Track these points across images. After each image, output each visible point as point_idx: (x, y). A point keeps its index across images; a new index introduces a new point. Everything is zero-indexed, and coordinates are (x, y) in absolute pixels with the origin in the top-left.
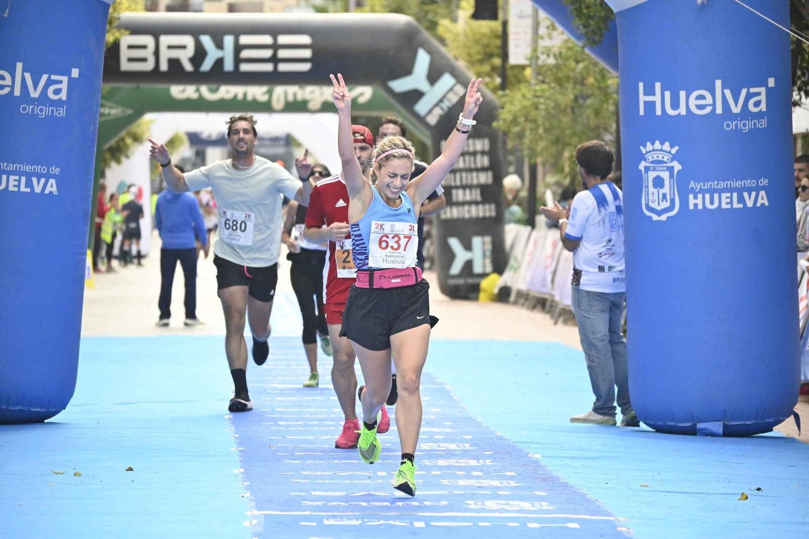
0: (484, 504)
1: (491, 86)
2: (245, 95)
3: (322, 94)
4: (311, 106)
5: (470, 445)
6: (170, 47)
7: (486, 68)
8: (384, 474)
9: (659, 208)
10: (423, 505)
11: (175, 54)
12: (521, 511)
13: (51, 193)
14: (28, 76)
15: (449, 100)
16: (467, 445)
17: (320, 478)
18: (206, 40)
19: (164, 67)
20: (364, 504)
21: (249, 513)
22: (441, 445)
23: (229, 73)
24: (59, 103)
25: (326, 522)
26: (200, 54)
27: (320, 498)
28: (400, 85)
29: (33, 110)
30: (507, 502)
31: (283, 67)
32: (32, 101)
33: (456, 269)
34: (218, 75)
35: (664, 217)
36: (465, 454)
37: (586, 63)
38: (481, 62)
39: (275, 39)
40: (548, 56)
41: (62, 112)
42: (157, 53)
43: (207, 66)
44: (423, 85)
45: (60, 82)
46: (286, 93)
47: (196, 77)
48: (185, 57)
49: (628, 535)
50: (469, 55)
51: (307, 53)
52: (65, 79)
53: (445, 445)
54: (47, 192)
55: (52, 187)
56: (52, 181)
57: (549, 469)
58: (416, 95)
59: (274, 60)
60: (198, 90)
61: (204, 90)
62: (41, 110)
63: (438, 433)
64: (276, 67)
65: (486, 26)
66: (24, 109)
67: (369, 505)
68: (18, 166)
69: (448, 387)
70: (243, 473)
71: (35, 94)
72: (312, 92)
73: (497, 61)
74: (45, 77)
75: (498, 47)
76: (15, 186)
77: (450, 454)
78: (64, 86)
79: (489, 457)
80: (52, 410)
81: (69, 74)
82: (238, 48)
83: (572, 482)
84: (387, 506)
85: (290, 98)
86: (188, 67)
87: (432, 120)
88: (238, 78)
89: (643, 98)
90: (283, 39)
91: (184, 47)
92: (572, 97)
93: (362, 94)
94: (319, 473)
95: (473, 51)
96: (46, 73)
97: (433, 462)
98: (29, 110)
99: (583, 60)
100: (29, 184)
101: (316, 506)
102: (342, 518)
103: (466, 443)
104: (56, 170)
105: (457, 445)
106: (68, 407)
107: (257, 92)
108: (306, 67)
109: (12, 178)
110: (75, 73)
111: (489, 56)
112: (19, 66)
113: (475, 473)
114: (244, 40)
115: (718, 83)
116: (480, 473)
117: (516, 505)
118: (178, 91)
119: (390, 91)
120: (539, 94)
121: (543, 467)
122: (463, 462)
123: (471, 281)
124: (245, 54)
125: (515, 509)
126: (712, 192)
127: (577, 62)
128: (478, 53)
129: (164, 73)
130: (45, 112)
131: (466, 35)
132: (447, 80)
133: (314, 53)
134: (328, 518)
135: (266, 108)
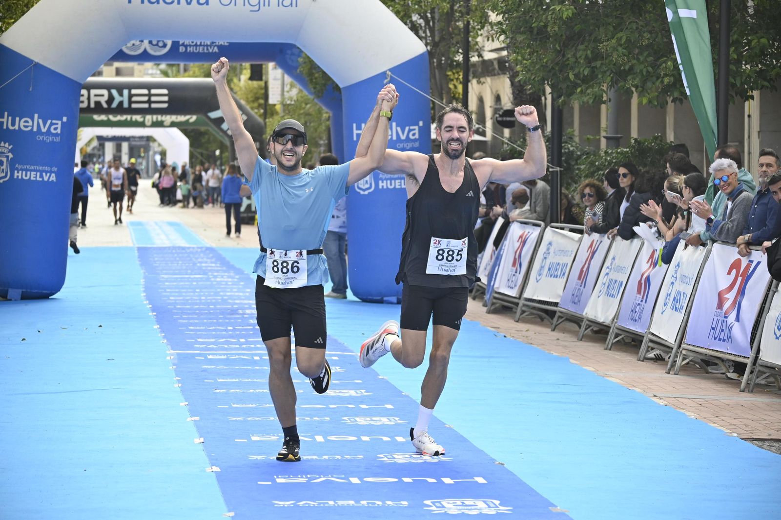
1: (259, 114)
4: (165, 124)
6: (96, 95)
7: (256, 105)
9: (364, 188)
11: (98, 99)
13: (52, 181)
14: (40, 121)
17: (199, 330)
18: (114, 92)
19: (92, 105)
20: (226, 346)
21: (168, 352)
23: (126, 109)
24: (56, 135)
25: (210, 357)
26: (111, 99)
27: (202, 343)
28: (214, 115)
29: (43, 138)
31: (153, 106)
32: (43, 134)
33: (243, 209)
34: (120, 110)
35: (366, 193)
38: (253, 101)
39: (150, 91)
40: (291, 101)
41: (58, 139)
42: (89, 98)
43: (114, 105)
45: (57, 124)
46: (153, 118)
47: (109, 111)
48: (103, 100)
50: (247, 98)
51: (166, 99)
52: (59, 122)
54: (50, 180)
55: (53, 178)
56: (53, 175)
59: (149, 102)
60: (107, 117)
62: (48, 138)
64: (150, 106)
65: (255, 84)
66: (39, 138)
67: (228, 347)
68: (36, 167)
70: (159, 328)
71: (44, 130)
73: (262, 101)
74: (49, 122)
75: (263, 94)
76: (34, 177)
78: (59, 126)
80: (54, 292)
81: (61, 119)
82: (131, 96)
85: (155, 120)
86: (105, 105)
88: (131, 111)
89: (355, 132)
90: (153, 91)
91: (103, 95)
93: (191, 119)
94: (198, 328)
95: (250, 96)
96: (50, 119)
100: (41, 176)
101: (202, 348)
102: (216, 354)
104: (55, 169)
106: (62, 290)
107: (138, 118)
108: (165, 105)
109: (33, 173)
110: (65, 119)
111: (256, 99)
112: (36, 116)
114: (134, 91)
118: (96, 117)
119: (209, 118)
123: (250, 215)
124: (134, 99)
126: (391, 179)
127: (306, 104)
128: (252, 97)
129: (92, 109)
130: (50, 139)
131: (246, 88)
133: (169, 98)
134: (209, 354)
135: (142, 125)
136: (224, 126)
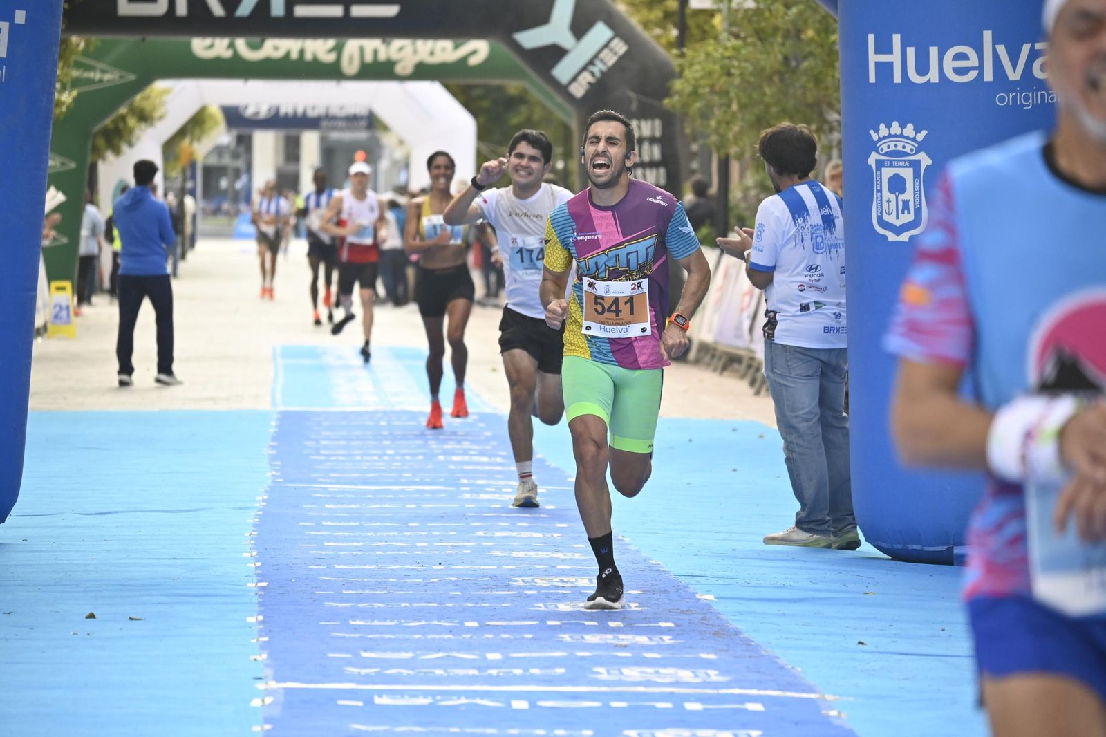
0: (621, 673)
1: (665, 40)
2: (302, 52)
3: (415, 52)
4: (400, 69)
7: (658, 14)
9: (898, 223)
10: (528, 674)
12: (677, 684)
15: (604, 61)
17: (377, 630)
19: (181, 8)
20: (439, 672)
21: (262, 687)
22: (566, 579)
23: (278, 20)
25: (378, 700)
27: (373, 663)
28: (531, 39)
30: (657, 669)
31: (355, 11)
34: (259, 22)
35: (905, 237)
37: (801, 7)
43: (245, 8)
44: (565, 39)
46: (362, 50)
47: (228, 25)
49: (838, 722)
53: (573, 581)
57: (724, 617)
60: (231, 46)
61: (241, 43)
63: (563, 561)
64: (347, 12)
67: (446, 675)
70: (260, 623)
72: (401, 49)
73: (672, 5)
77: (578, 595)
79: (637, 599)
83: (756, 639)
84: (474, 676)
85: (369, 57)
86: (217, 10)
87: (578, 90)
88: (290, 26)
89: (873, 58)
92: (779, 57)
93: (474, 52)
94: (376, 623)
97: (551, 606)
99: (797, 3)
101: (367, 675)
102: (402, 694)
107: (319, 48)
108: (391, 11)
110: (19, 16)
113: (612, 625)
115: (987, 35)
116: (620, 625)
117: (668, 673)
118: (203, 47)
119: (517, 48)
120: (731, 53)
121: (716, 615)
125: (667, 680)
127: (788, 6)
129: (182, 19)
132: (600, 33)
134: (380, 693)
135: (332, 72)
136: (562, 71)
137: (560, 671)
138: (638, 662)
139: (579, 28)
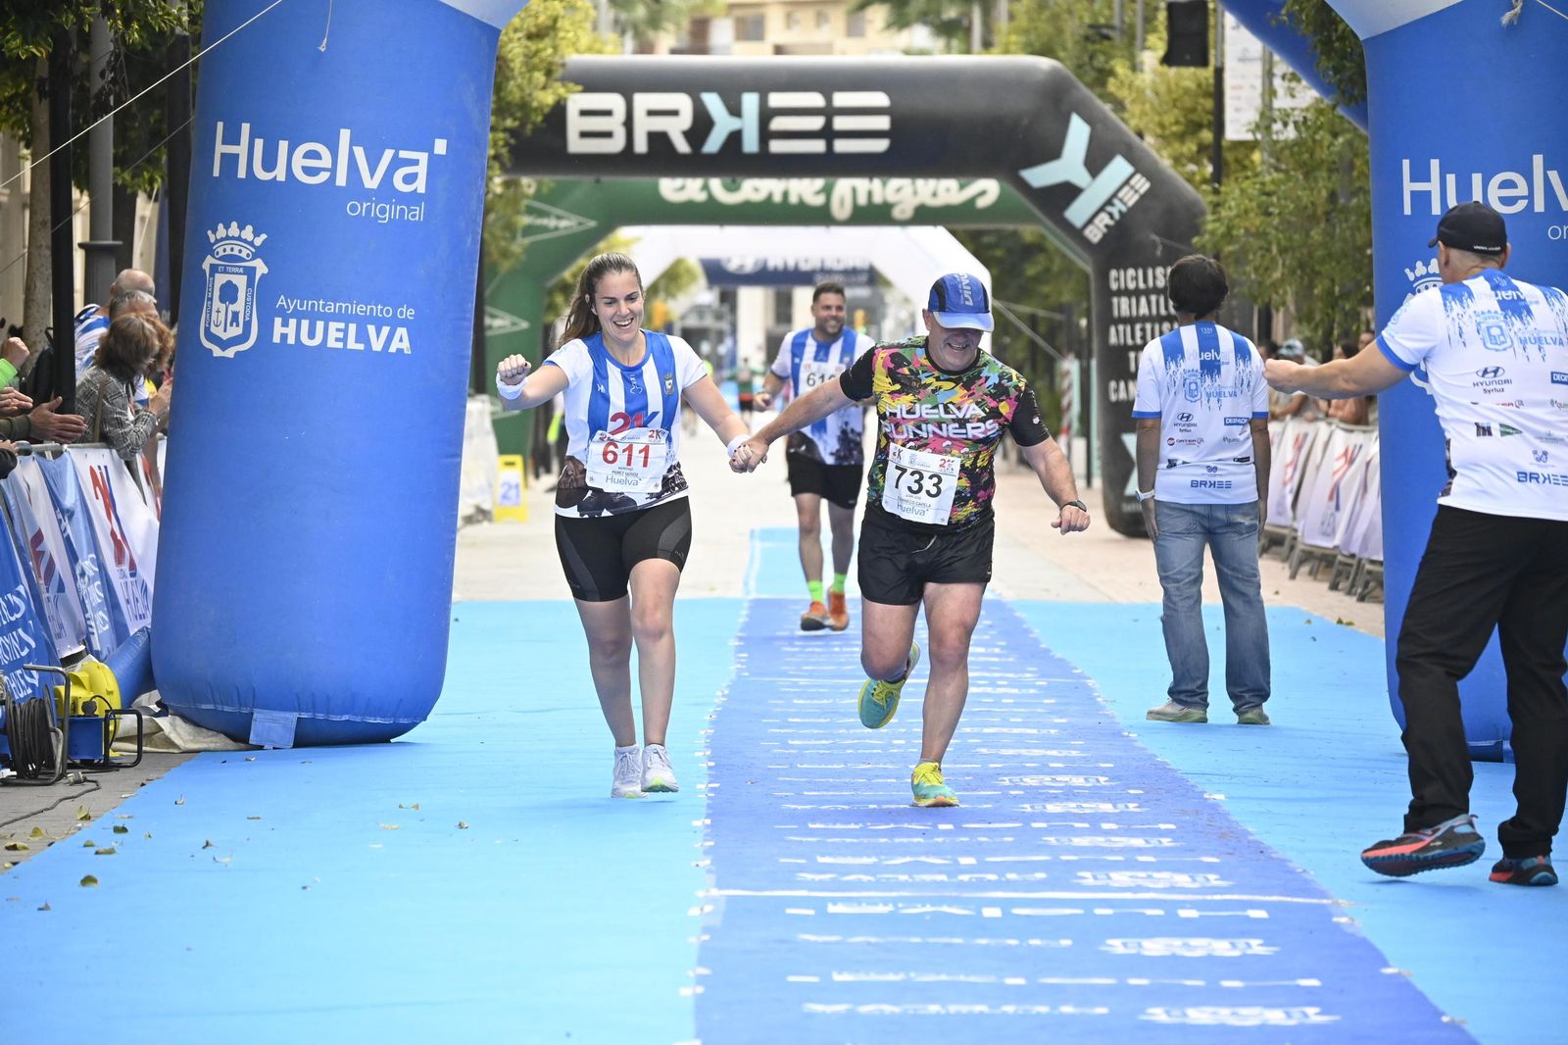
0: (1109, 878)
1: (1198, 178)
2: (786, 194)
3: (915, 193)
4: (896, 213)
5: (1107, 779)
6: (652, 113)
7: (1191, 147)
8: (950, 827)
10: (1003, 879)
11: (659, 124)
12: (1172, 889)
13: (400, 351)
14: (359, 152)
15: (1121, 200)
16: (1102, 779)
17: (838, 834)
18: (713, 102)
19: (641, 146)
20: (903, 878)
21: (702, 894)
22: (1059, 778)
23: (751, 156)
24: (412, 198)
25: (832, 909)
26: (701, 126)
27: (829, 869)
28: (1040, 176)
29: (369, 209)
30: (1150, 873)
31: (842, 146)
32: (366, 195)
33: (1134, 486)
34: (733, 161)
36: (1095, 794)
37: (1348, 136)
38: (1181, 137)
39: (829, 99)
40: (1286, 125)
41: (418, 213)
42: (629, 123)
43: (713, 144)
44: (1079, 176)
45: (416, 162)
46: (854, 191)
47: (699, 164)
48: (677, 129)
49: (1350, 930)
50: (1162, 125)
51: (883, 123)
52: (423, 157)
53: (1066, 778)
54: (393, 349)
55: (402, 341)
56: (402, 331)
57: (1234, 818)
58: (1068, 192)
59: (828, 134)
61: (716, 184)
62: (383, 211)
63: (1057, 759)
64: (830, 146)
65: (1188, 76)
66: (354, 208)
67: (910, 880)
68: (344, 306)
69: (1090, 683)
70: (707, 826)
71: (371, 183)
72: (899, 190)
73: (1207, 136)
74: (388, 154)
75: (1208, 112)
76: (337, 340)
77: (1070, 793)
78: (422, 170)
79: (1136, 798)
80: (403, 721)
81: (429, 149)
82: (766, 115)
83: (1268, 840)
84: (942, 881)
85: (862, 200)
87: (1095, 234)
88: (768, 164)
89: (1408, 187)
90: (841, 99)
91: (674, 113)
92: (1324, 193)
93: (983, 193)
94: (838, 826)
95: (1168, 119)
96: (391, 147)
97: (1038, 808)
98: (361, 211)
99: (1343, 132)
100: (362, 336)
101: (820, 881)
102: (859, 901)
103: (1102, 775)
104: (408, 313)
105: (1086, 779)
106: (432, 717)
107: (805, 189)
108: (881, 145)
109: (333, 325)
110: (440, 147)
112: (345, 135)
113: (1105, 826)
114: (777, 100)
115: (1538, 160)
116: (1114, 826)
117: (1164, 878)
119: (1024, 186)
120: (1270, 188)
121: (1225, 815)
122: (1089, 807)
124: (778, 124)
125: (1160, 885)
127: (1334, 135)
128: (1177, 123)
129: (641, 157)
130: (390, 212)
131: (1157, 92)
132: (1119, 168)
133: (893, 123)
134: (835, 901)
135: (820, 216)
136: (1077, 213)
137: (1041, 875)
138: (1130, 865)
139: (1095, 163)
